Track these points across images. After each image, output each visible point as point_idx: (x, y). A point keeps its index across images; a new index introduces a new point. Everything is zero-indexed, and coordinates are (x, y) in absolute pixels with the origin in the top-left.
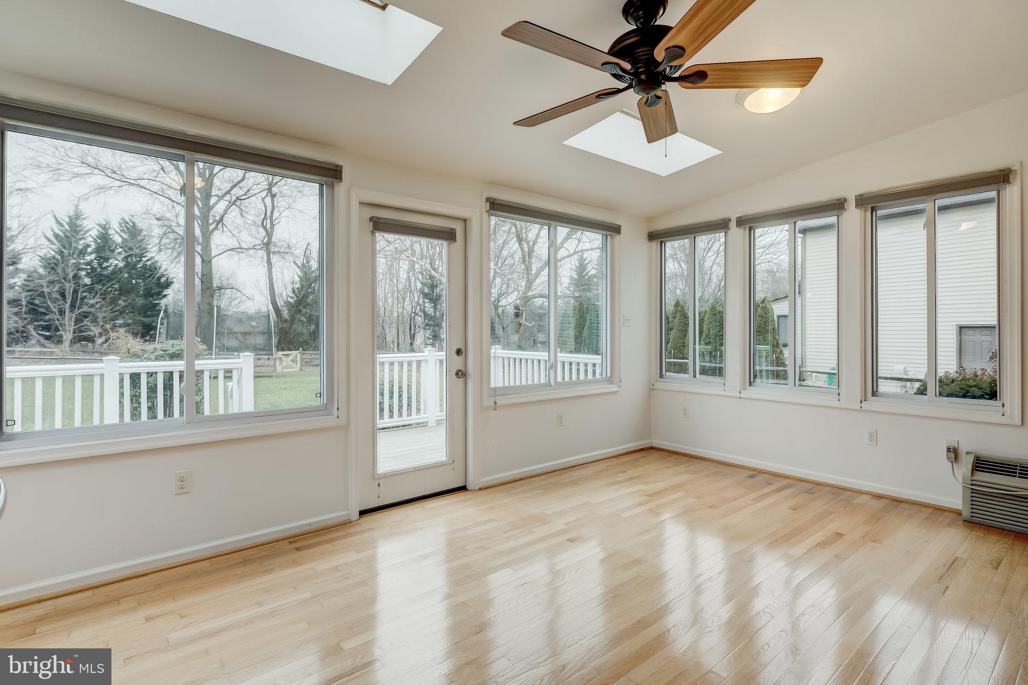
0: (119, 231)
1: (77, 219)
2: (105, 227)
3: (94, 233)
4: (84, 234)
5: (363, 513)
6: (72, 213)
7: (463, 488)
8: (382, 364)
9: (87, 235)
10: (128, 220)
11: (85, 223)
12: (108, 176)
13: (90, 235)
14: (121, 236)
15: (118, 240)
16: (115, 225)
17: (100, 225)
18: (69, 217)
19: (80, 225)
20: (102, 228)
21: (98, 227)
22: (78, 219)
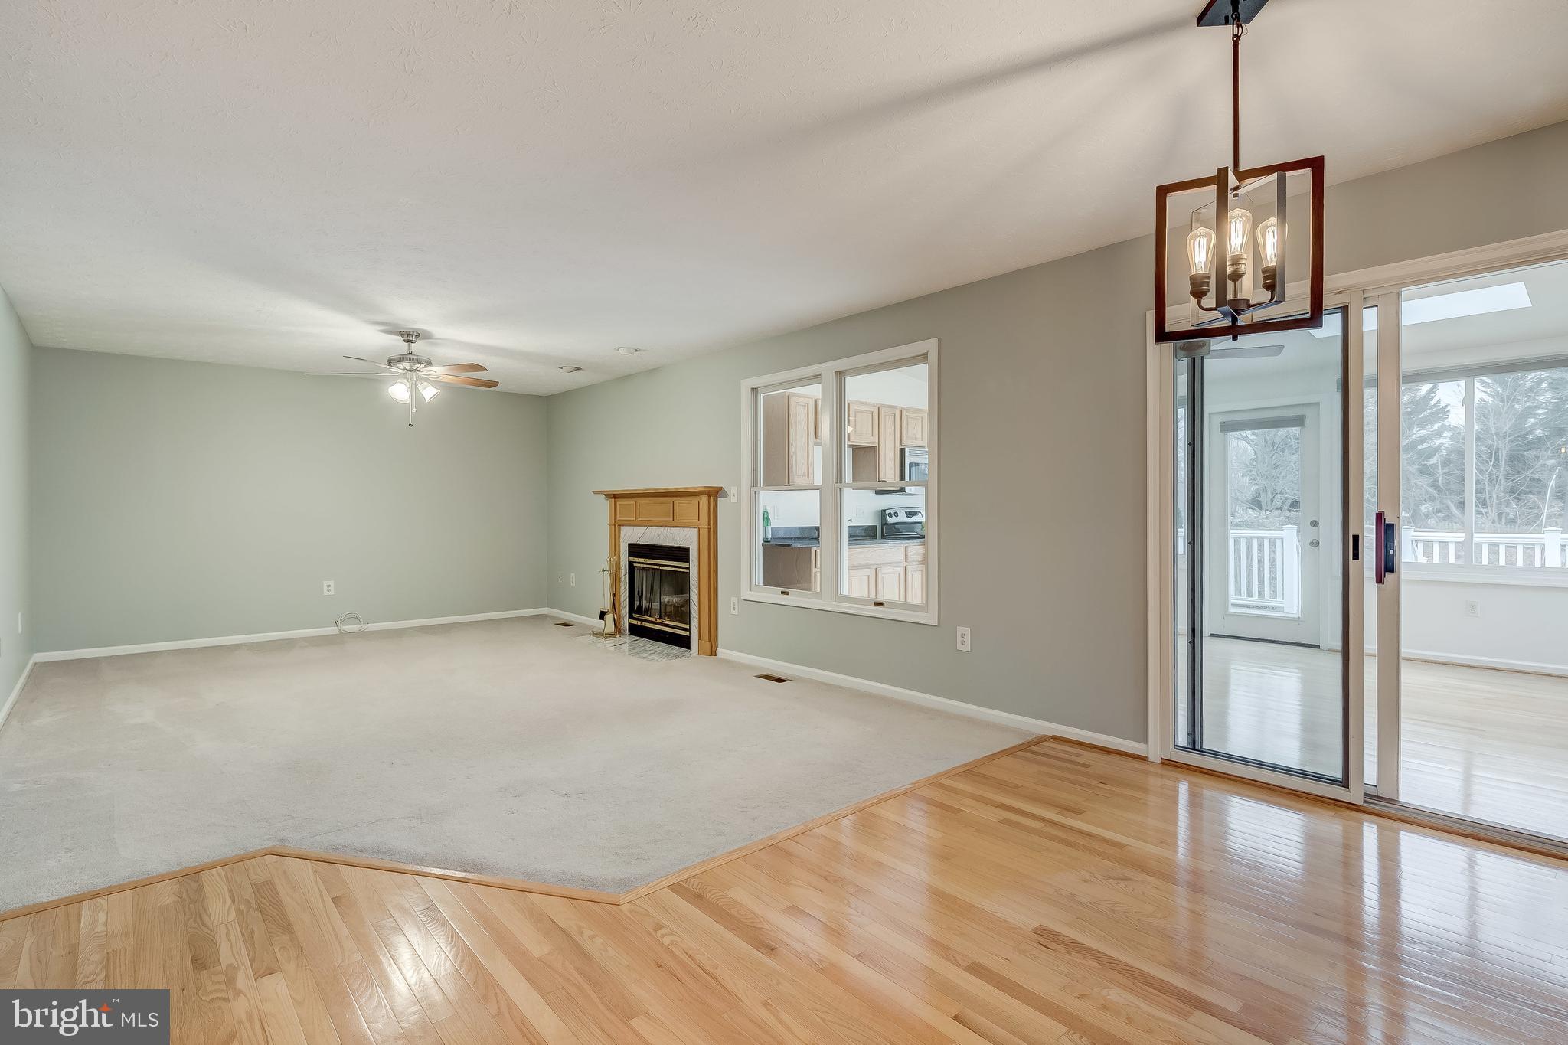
7: (1317, 647)
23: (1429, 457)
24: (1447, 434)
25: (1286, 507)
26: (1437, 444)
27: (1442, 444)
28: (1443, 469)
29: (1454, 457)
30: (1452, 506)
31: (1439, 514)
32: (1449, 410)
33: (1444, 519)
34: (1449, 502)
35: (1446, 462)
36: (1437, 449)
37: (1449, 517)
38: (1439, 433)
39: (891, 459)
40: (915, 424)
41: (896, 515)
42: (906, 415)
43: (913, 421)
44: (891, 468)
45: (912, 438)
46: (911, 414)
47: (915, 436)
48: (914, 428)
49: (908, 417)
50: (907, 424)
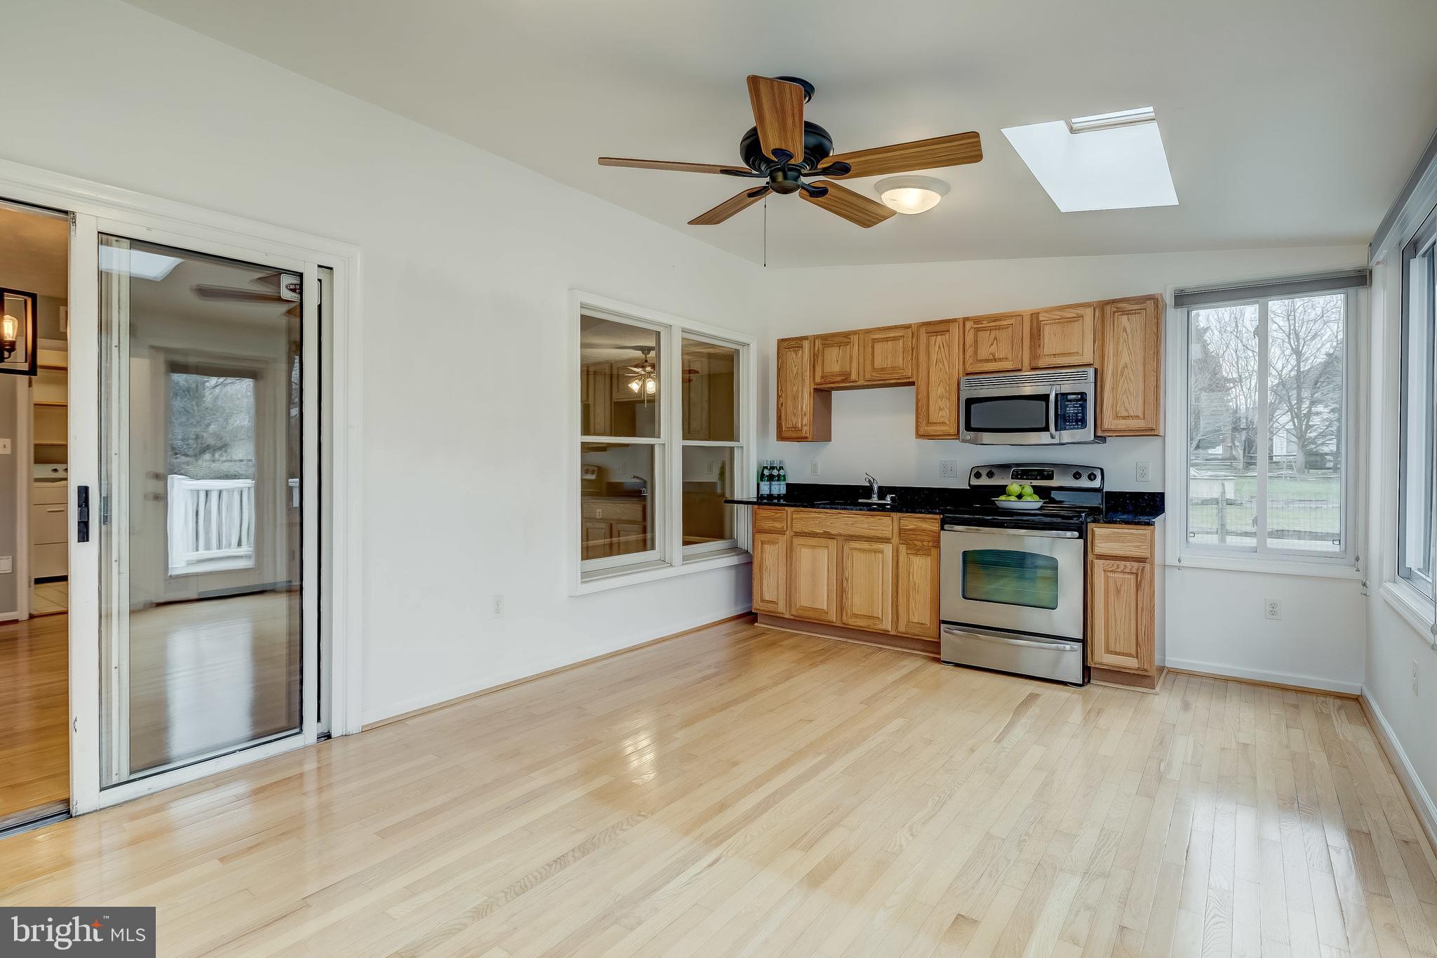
39: (940, 397)
40: (995, 339)
41: (990, 475)
42: (972, 328)
43: (990, 334)
44: (940, 409)
45: (987, 361)
46: (985, 324)
47: (994, 356)
48: (992, 344)
49: (977, 330)
50: (976, 341)
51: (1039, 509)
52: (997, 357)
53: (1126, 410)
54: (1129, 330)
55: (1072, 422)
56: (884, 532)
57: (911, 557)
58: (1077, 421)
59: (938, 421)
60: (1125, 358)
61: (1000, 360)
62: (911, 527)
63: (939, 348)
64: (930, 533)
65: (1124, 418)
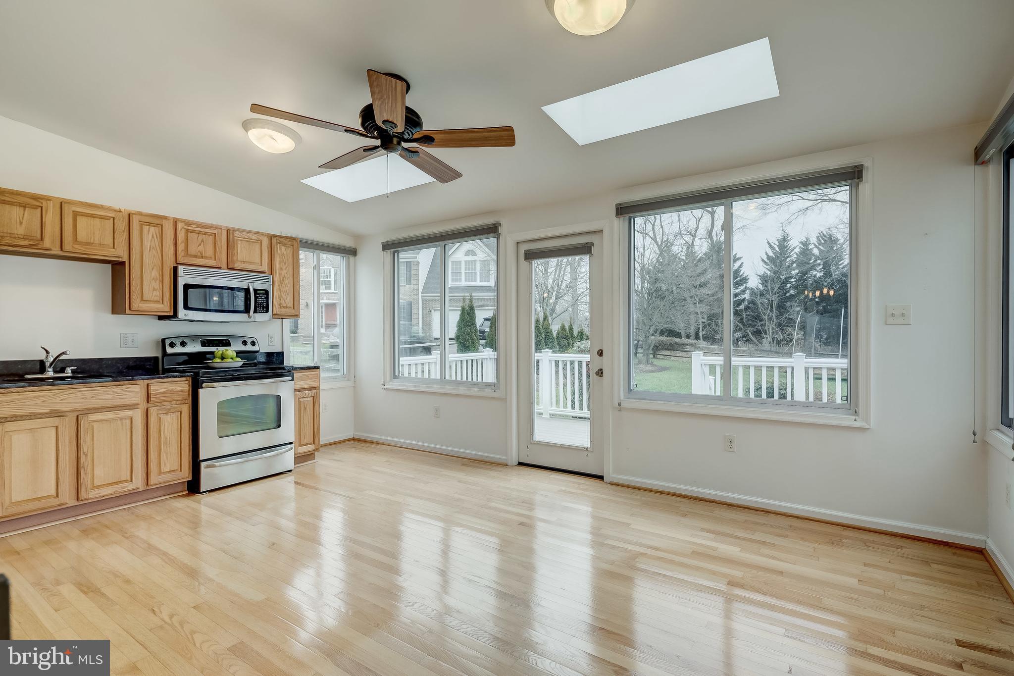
0: (817, 245)
1: (784, 241)
2: (806, 244)
3: (797, 250)
4: (790, 253)
5: (520, 464)
6: (780, 237)
7: (601, 478)
8: (737, 367)
9: (793, 252)
10: (825, 233)
11: (790, 243)
12: (803, 199)
13: (795, 253)
14: (819, 249)
15: (816, 252)
16: (814, 240)
17: (801, 243)
18: (778, 240)
19: (787, 246)
20: (804, 245)
21: (800, 245)
22: (786, 241)
23: (739, 305)
24: (748, 292)
25: (658, 333)
26: (743, 297)
27: (745, 298)
28: (745, 312)
29: (751, 305)
30: (750, 333)
31: (744, 339)
32: (749, 278)
33: (746, 341)
34: (748, 331)
35: (747, 308)
36: (743, 300)
37: (748, 340)
38: (744, 291)
39: (154, 279)
40: (202, 241)
41: (183, 344)
42: (183, 228)
43: (198, 237)
44: (154, 289)
45: (196, 257)
46: (194, 228)
47: (202, 254)
48: (200, 245)
49: (188, 231)
50: (187, 239)
51: (241, 367)
52: (204, 255)
53: (285, 303)
54: (285, 256)
55: (261, 308)
56: (133, 399)
57: (162, 416)
58: (263, 307)
59: (152, 300)
60: (284, 272)
61: (206, 258)
62: (162, 390)
63: (153, 236)
64: (180, 393)
65: (284, 307)
